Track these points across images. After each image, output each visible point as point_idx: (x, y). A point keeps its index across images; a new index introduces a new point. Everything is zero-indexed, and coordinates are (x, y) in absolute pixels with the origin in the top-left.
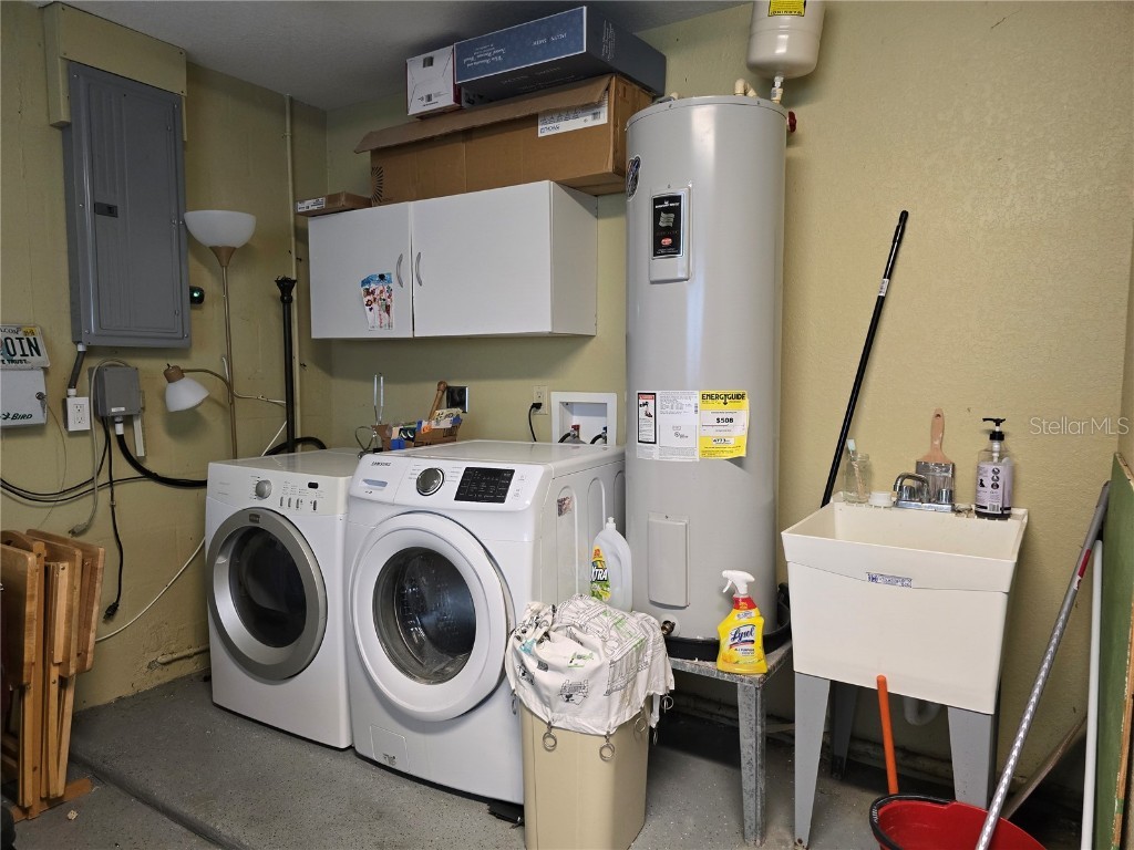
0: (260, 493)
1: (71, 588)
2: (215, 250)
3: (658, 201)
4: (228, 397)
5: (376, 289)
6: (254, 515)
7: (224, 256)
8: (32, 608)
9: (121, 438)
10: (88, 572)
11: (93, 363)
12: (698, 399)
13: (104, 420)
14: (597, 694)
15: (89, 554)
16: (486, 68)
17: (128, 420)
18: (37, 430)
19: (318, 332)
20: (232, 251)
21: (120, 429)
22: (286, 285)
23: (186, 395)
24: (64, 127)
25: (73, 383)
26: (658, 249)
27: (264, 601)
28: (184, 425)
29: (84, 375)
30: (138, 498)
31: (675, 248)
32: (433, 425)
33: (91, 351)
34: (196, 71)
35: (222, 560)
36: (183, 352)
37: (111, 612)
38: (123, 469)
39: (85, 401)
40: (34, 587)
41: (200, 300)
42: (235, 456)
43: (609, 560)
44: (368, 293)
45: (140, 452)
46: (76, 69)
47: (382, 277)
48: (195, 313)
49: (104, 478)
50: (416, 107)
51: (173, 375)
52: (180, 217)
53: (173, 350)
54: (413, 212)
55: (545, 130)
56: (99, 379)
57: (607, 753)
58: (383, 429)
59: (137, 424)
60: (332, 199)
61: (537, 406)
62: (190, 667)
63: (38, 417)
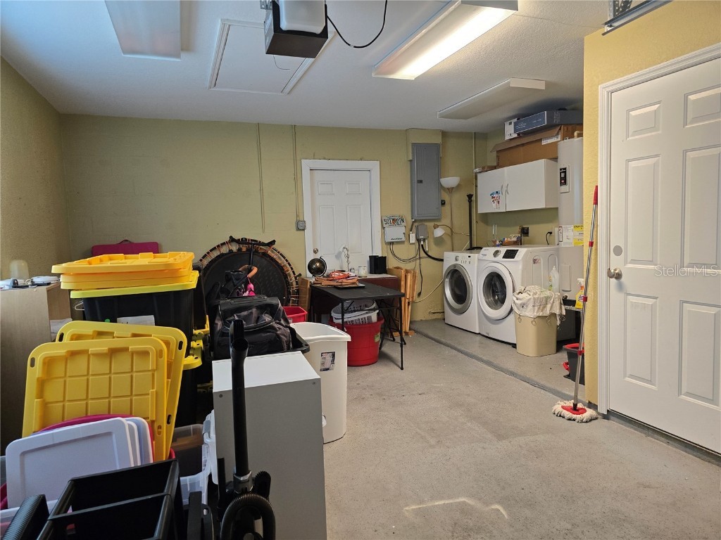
0: (456, 260)
1: (411, 280)
2: (448, 189)
3: (561, 170)
4: (452, 233)
5: (495, 196)
6: (455, 266)
7: (450, 190)
8: (403, 283)
9: (422, 245)
10: (414, 277)
11: (416, 224)
12: (573, 228)
13: (418, 240)
14: (530, 307)
15: (415, 273)
16: (522, 129)
17: (424, 240)
18: (403, 242)
19: (480, 211)
20: (453, 188)
21: (422, 243)
22: (470, 197)
23: (439, 232)
24: (411, 161)
25: (411, 230)
26: (561, 184)
27: (458, 292)
28: (439, 241)
29: (414, 227)
30: (426, 262)
31: (565, 183)
32: (509, 240)
33: (415, 221)
34: (444, 134)
35: (447, 280)
36: (439, 220)
37: (419, 294)
38: (423, 254)
39: (414, 235)
40: (403, 279)
41: (444, 204)
42: (453, 250)
43: (553, 279)
44: (493, 197)
45: (427, 250)
46: (414, 145)
47: (497, 192)
48: (443, 208)
49: (418, 257)
50: (507, 138)
51: (436, 227)
52: (439, 180)
53: (436, 219)
54: (506, 170)
55: (544, 143)
56: (417, 228)
57: (534, 323)
58: (495, 242)
59: (426, 241)
60: (483, 168)
61: (551, 233)
62: (439, 316)
63: (404, 239)
